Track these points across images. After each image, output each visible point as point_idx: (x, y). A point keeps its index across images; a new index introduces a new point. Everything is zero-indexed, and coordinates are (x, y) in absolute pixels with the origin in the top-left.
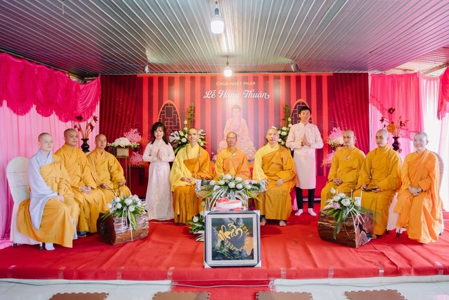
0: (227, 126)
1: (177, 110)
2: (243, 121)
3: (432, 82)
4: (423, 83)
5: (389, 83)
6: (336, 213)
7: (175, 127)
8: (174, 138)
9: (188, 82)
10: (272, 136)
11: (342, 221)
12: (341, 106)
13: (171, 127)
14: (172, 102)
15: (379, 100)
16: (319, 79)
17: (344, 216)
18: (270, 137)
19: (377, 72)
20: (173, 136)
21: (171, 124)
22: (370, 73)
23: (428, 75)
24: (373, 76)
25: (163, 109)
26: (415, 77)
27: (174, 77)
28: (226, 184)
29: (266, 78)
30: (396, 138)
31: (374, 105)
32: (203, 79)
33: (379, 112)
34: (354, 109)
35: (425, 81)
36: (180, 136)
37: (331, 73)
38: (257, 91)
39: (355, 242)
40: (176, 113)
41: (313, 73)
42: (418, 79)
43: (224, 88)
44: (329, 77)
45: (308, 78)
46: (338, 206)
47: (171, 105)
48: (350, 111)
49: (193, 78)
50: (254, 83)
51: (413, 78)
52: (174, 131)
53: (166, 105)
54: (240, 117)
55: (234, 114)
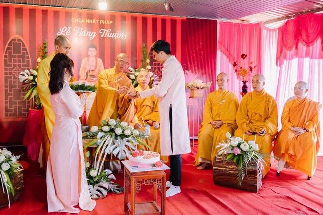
0: (82, 65)
1: (27, 47)
2: (100, 61)
3: (272, 32)
4: (264, 32)
5: (235, 31)
6: (236, 158)
7: (24, 66)
8: (24, 78)
9: (39, 16)
10: (144, 78)
11: (244, 166)
12: (192, 50)
13: (19, 66)
14: (20, 38)
15: (226, 46)
17: (247, 161)
18: (141, 79)
19: (225, 20)
20: (23, 75)
21: (19, 61)
22: (219, 21)
24: (222, 24)
25: (10, 44)
26: (258, 27)
27: (23, 9)
28: (112, 131)
29: (124, 17)
30: (245, 82)
31: (221, 51)
32: (56, 13)
33: (225, 57)
34: (203, 54)
35: (266, 31)
36: (32, 75)
37: (184, 18)
39: (256, 187)
40: (25, 49)
41: (169, 17)
42: (260, 29)
43: (79, 25)
44: (183, 22)
46: (238, 151)
47: (19, 40)
48: (200, 56)
49: (45, 12)
50: (111, 22)
51: (256, 28)
52: (24, 70)
53: (13, 40)
54: (96, 57)
55: (90, 53)
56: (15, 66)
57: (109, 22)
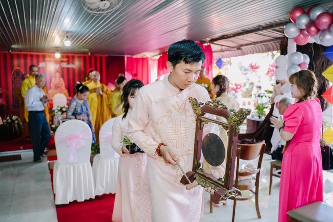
0: (52, 82)
2: (62, 79)
3: (154, 62)
4: (150, 62)
9: (29, 58)
16: (101, 58)
19: (129, 56)
22: (126, 56)
23: (153, 58)
24: (127, 58)
25: (14, 72)
26: (146, 60)
27: (20, 54)
29: (73, 57)
31: (127, 71)
32: (38, 56)
37: (107, 55)
38: (68, 64)
41: (98, 55)
42: (148, 61)
43: (50, 61)
44: (106, 58)
45: (95, 58)
47: (19, 70)
49: (32, 55)
51: (144, 60)
53: (16, 70)
54: (60, 77)
55: (56, 76)
56: (17, 83)
57: (66, 59)
